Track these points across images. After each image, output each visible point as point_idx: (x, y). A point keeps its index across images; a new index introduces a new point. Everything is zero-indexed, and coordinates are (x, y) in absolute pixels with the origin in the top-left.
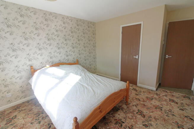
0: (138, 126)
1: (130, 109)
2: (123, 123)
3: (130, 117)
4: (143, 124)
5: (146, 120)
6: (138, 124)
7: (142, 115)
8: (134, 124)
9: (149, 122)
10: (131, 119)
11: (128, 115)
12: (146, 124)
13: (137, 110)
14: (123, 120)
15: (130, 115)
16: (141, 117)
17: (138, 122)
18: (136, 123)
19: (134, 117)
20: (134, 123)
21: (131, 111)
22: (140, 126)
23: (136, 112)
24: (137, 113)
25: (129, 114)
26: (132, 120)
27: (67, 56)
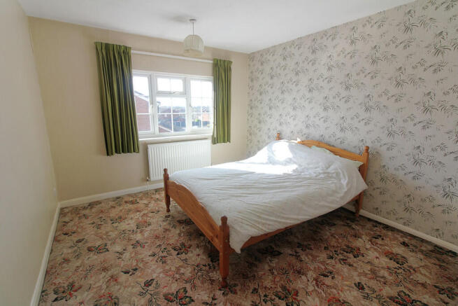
0: (159, 270)
1: (202, 283)
2: (178, 254)
3: (182, 270)
4: (154, 282)
5: (157, 294)
6: (160, 273)
7: (172, 297)
8: (165, 267)
9: (148, 296)
10: (178, 269)
11: (190, 269)
12: (150, 288)
13: (195, 298)
14: (183, 256)
15: (188, 272)
16: (171, 292)
17: (164, 276)
18: (166, 272)
19: (177, 276)
20: (167, 267)
21: (198, 283)
22: (155, 273)
23: (188, 289)
24: (185, 291)
25: (191, 273)
26: (173, 269)
27: (342, 130)
